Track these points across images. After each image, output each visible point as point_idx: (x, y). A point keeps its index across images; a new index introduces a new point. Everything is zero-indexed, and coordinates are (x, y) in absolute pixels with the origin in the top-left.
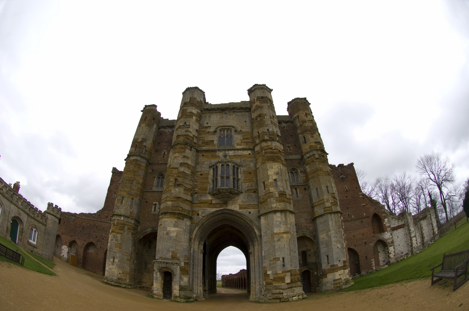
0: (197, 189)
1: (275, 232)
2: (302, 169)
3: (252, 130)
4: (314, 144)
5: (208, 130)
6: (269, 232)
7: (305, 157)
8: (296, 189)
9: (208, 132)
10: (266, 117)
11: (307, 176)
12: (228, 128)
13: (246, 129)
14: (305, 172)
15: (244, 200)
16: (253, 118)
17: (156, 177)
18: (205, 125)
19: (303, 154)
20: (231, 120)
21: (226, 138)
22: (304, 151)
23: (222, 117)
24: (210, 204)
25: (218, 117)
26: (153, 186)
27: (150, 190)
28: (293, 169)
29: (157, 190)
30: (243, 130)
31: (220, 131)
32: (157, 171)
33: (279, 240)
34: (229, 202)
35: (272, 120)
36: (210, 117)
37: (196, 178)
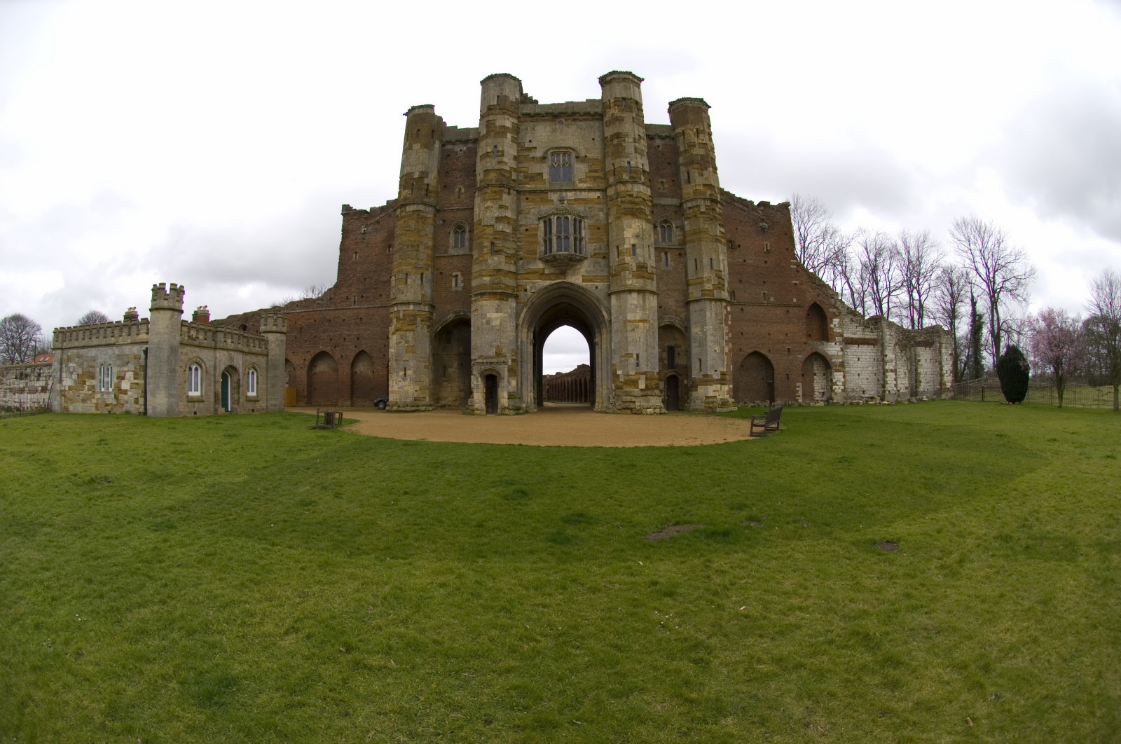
0: (521, 253)
1: (629, 318)
2: (678, 223)
3: (605, 157)
4: (701, 188)
5: (532, 154)
6: (621, 317)
7: (685, 206)
8: (666, 253)
9: (533, 158)
10: (627, 139)
11: (684, 236)
12: (566, 151)
13: (595, 154)
14: (682, 228)
15: (589, 269)
16: (606, 136)
17: (452, 232)
18: (527, 145)
19: (683, 201)
20: (572, 136)
21: (562, 169)
22: (685, 196)
23: (554, 131)
24: (542, 275)
25: (548, 129)
26: (448, 247)
27: (445, 253)
28: (666, 221)
29: (456, 254)
30: (590, 156)
31: (553, 154)
32: (452, 222)
33: (633, 330)
34: (568, 272)
35: (637, 145)
36: (534, 129)
37: (519, 236)
